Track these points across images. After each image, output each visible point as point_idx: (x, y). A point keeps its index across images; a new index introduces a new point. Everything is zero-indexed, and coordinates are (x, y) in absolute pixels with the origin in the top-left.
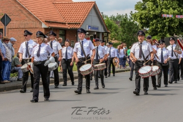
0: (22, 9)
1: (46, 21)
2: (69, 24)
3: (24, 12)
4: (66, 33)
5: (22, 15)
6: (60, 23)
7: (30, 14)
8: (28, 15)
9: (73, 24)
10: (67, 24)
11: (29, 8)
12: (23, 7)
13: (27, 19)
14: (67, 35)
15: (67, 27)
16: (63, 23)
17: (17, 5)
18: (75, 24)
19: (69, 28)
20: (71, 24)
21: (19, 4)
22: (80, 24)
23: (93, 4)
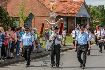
0: (43, 6)
1: (56, 13)
2: (70, 13)
3: (44, 7)
4: (68, 19)
5: (43, 9)
6: (64, 13)
7: (47, 8)
11: (46, 5)
12: (43, 4)
13: (45, 11)
14: (69, 20)
15: (68, 15)
16: (66, 13)
17: (40, 3)
18: (73, 14)
19: (70, 16)
21: (41, 3)
22: (76, 13)
23: (84, 2)
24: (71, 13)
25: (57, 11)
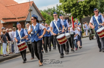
1: (3, 19)
15: (17, 20)
20: (20, 18)
22: (25, 17)
23: (32, 3)
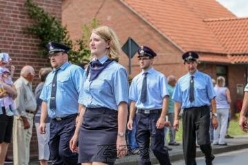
0: (151, 32)
2: (233, 55)
3: (155, 36)
4: (227, 71)
6: (217, 54)
7: (166, 40)
8: (161, 42)
9: (240, 55)
10: (229, 56)
11: (163, 30)
12: (153, 29)
14: (230, 74)
16: (222, 55)
17: (142, 26)
18: (244, 55)
19: (233, 63)
21: (145, 23)
24: (236, 55)
25: (196, 47)
